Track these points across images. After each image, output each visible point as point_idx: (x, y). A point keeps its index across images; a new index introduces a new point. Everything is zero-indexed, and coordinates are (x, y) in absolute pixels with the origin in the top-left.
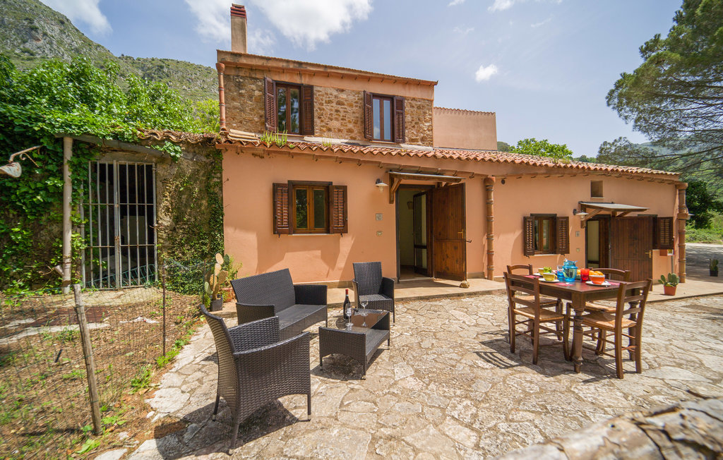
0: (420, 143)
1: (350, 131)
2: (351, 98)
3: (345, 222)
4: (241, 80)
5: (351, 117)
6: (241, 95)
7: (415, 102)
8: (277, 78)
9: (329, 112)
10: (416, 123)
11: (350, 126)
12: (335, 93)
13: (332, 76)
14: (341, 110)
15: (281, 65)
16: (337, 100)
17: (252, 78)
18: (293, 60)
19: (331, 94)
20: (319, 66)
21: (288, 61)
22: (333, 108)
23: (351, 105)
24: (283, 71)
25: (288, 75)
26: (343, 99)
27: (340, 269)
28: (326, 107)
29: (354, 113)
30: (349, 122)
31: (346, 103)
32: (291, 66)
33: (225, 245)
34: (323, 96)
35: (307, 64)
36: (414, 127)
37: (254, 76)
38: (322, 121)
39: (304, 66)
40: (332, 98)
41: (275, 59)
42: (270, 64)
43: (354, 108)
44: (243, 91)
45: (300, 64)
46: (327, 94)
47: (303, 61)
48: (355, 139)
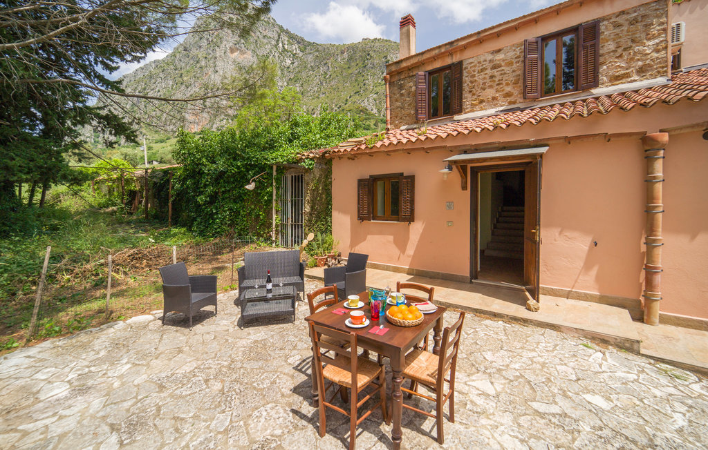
0: (636, 77)
1: (508, 95)
2: (511, 54)
3: (412, 211)
4: (402, 82)
5: (511, 78)
6: (402, 95)
7: (625, 17)
8: (430, 68)
9: (481, 82)
10: (625, 49)
11: (508, 89)
12: (490, 57)
13: (486, 40)
14: (496, 74)
15: (433, 53)
16: (491, 64)
17: (410, 77)
18: (444, 43)
19: (485, 61)
20: (471, 36)
21: (440, 47)
22: (487, 76)
23: (510, 64)
24: (434, 58)
25: (440, 60)
26: (499, 60)
27: (409, 256)
28: (479, 78)
29: (514, 71)
30: (508, 84)
31: (503, 64)
32: (443, 50)
33: (333, 227)
34: (475, 66)
35: (458, 40)
36: (621, 56)
37: (411, 74)
38: (474, 94)
39: (455, 44)
40: (486, 65)
41: (428, 50)
42: (426, 56)
43: (515, 65)
44: (403, 91)
45: (451, 43)
46: (479, 63)
47: (453, 40)
48: (514, 103)
